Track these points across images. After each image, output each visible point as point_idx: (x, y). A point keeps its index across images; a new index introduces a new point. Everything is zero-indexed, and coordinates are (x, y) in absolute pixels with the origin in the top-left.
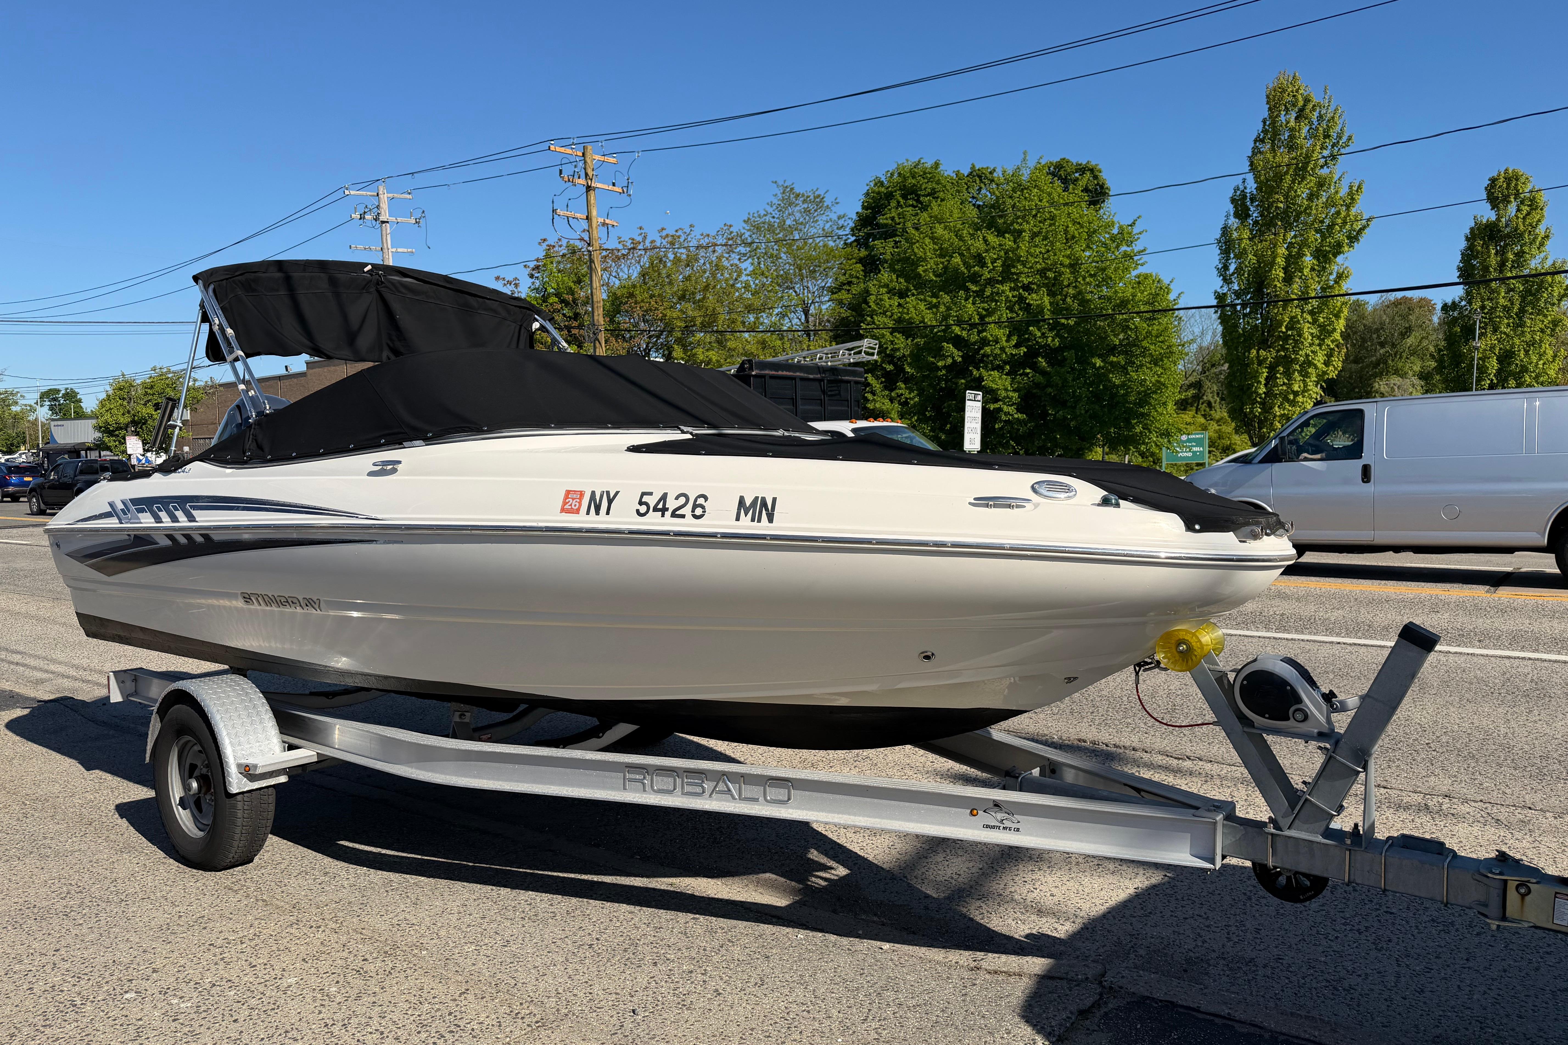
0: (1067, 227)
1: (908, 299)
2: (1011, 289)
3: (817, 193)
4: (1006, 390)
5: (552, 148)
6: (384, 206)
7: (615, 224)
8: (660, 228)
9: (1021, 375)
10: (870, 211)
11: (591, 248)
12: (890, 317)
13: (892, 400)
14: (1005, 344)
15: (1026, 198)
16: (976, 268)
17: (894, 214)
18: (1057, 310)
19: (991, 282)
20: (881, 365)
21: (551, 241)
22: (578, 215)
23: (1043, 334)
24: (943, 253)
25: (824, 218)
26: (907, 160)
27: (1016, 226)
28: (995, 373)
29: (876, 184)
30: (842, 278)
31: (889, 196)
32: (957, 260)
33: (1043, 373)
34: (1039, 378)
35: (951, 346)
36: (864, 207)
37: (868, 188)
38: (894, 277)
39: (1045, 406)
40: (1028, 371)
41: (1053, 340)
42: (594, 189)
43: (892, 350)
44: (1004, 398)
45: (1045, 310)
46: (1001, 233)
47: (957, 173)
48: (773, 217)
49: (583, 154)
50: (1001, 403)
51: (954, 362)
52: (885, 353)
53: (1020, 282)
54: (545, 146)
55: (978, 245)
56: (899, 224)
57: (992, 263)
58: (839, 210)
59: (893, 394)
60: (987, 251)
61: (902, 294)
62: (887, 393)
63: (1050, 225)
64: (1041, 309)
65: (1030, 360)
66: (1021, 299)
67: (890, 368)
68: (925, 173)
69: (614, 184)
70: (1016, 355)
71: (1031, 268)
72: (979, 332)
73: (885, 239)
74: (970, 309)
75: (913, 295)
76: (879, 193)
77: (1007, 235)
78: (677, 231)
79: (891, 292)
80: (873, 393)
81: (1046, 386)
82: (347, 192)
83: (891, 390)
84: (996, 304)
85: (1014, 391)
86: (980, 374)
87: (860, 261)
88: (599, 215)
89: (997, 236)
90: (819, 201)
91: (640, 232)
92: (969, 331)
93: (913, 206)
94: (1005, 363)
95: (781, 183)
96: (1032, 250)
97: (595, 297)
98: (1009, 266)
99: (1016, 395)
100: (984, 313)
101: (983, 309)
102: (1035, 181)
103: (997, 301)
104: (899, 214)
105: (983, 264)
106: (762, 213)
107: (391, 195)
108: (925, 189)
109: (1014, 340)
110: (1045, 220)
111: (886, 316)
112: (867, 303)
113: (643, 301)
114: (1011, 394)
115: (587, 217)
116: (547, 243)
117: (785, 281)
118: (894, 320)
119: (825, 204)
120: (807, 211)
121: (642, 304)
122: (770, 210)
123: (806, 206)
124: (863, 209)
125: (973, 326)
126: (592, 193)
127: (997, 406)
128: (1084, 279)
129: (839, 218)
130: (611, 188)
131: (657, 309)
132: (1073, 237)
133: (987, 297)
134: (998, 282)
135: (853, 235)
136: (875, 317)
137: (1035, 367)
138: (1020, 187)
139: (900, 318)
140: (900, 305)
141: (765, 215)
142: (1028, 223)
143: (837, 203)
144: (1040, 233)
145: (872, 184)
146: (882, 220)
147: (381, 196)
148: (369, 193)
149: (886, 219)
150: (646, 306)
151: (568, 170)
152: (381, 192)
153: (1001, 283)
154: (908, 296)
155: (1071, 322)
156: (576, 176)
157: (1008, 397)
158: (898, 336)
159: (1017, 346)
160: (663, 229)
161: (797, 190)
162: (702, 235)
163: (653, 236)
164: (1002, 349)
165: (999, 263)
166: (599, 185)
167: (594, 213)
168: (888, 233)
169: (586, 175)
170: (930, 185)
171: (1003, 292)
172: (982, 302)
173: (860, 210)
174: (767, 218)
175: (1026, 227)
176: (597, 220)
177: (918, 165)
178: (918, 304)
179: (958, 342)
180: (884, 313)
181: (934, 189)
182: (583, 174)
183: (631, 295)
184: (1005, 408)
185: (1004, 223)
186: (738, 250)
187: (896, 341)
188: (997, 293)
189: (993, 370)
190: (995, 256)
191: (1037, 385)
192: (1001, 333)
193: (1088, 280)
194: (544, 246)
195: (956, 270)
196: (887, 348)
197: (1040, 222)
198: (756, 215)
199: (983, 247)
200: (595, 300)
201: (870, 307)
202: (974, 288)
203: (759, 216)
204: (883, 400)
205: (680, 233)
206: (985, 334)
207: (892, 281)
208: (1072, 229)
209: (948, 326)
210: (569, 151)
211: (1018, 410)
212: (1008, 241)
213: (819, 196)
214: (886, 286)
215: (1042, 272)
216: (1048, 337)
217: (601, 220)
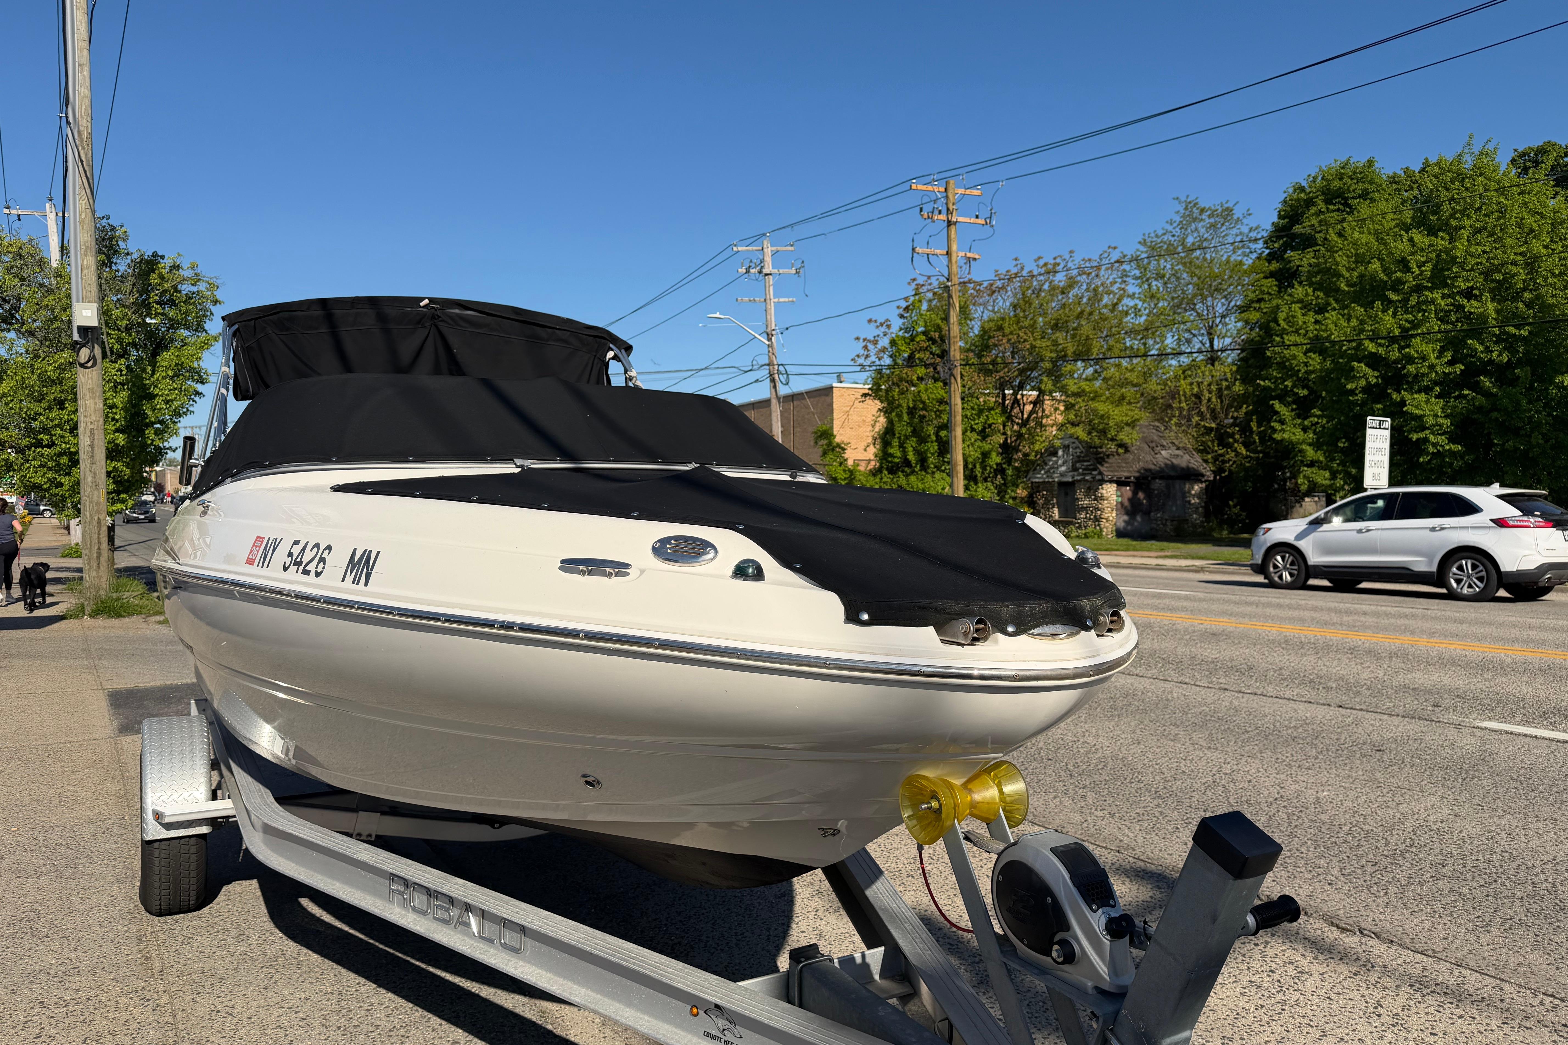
0: (1523, 219)
1: (1327, 315)
2: (1444, 297)
3: (1226, 206)
4: (1436, 416)
5: (914, 187)
6: (768, 259)
7: (977, 257)
8: (1036, 257)
9: (1456, 398)
10: (1286, 220)
11: (949, 284)
12: (1305, 335)
13: (1305, 430)
14: (1435, 361)
15: (1467, 189)
16: (1399, 274)
17: (1314, 221)
18: (1505, 318)
19: (1418, 289)
20: (1292, 390)
21: (921, 280)
22: (938, 251)
23: (1487, 348)
24: (1360, 260)
25: (1234, 231)
26: (1336, 161)
27: (1454, 223)
28: (1422, 397)
29: (1295, 190)
30: (1252, 296)
31: (1309, 203)
32: (1376, 266)
33: (1487, 394)
34: (1481, 400)
35: (1362, 365)
36: (1280, 217)
37: (1285, 195)
38: (1310, 291)
39: (1489, 434)
40: (1466, 392)
41: (1500, 355)
42: (955, 223)
43: (1306, 372)
44: (1433, 425)
45: (1490, 319)
46: (1432, 232)
47: (1406, 170)
48: (1173, 236)
49: (946, 190)
50: (1427, 432)
51: (1368, 383)
52: (1298, 376)
53: (1456, 287)
54: (906, 186)
55: (1401, 247)
56: (1320, 232)
57: (1419, 267)
58: (1252, 222)
59: (1306, 423)
60: (1413, 254)
61: (1321, 310)
62: (1299, 421)
63: (1499, 218)
64: (1483, 318)
65: (1469, 378)
66: (1460, 308)
67: (1303, 392)
68: (1355, 173)
69: (977, 217)
70: (1450, 373)
71: (1472, 270)
72: (1401, 348)
73: (1304, 249)
74: (1389, 322)
75: (1334, 309)
76: (1298, 200)
77: (1441, 234)
78: (1055, 259)
79: (1306, 307)
80: (1282, 422)
81: (1491, 411)
82: (735, 249)
83: (1305, 419)
84: (1423, 315)
85: (1446, 417)
86: (1403, 397)
87: (1272, 275)
88: (959, 250)
89: (1428, 235)
90: (1227, 213)
91: (1015, 263)
92: (1387, 347)
93: (1338, 210)
94: (1436, 383)
95: (1183, 199)
96: (1472, 249)
97: (952, 332)
98: (1443, 270)
99: (1447, 422)
100: (1408, 325)
101: (1406, 321)
102: (1479, 168)
103: (1425, 311)
104: (1320, 221)
105: (1407, 269)
106: (1160, 232)
107: (774, 249)
108: (1354, 191)
109: (1448, 355)
110: (1492, 213)
111: (1299, 335)
112: (1276, 321)
113: (1011, 333)
114: (1441, 421)
115: (947, 252)
116: (915, 282)
117: (1182, 304)
118: (1310, 338)
119: (1235, 217)
120: (1213, 226)
121: (1010, 337)
122: (1170, 228)
123: (1212, 220)
124: (1279, 218)
125: (1393, 340)
126: (953, 228)
127: (1421, 435)
128: (1546, 280)
129: (1251, 230)
130: (973, 220)
131: (1025, 340)
132: (1532, 231)
133: (1412, 307)
134: (1427, 288)
135: (1267, 248)
136: (1285, 336)
137: (1476, 387)
138: (1461, 177)
139: (1317, 336)
140: (1317, 322)
141: (1164, 234)
142: (1468, 216)
143: (1250, 215)
144: (1485, 228)
145: (1291, 190)
146: (1297, 229)
147: (765, 250)
148: (755, 248)
149: (1304, 227)
150: (1014, 338)
151: (927, 208)
152: (765, 246)
153: (1431, 290)
154: (1328, 311)
155: (1524, 333)
156: (936, 212)
157: (1437, 424)
158: (1313, 356)
159: (1451, 363)
160: (1039, 258)
161: (1202, 205)
162: (1083, 260)
163: (1030, 266)
164: (1432, 367)
165: (1428, 267)
166: (960, 219)
167: (954, 247)
168: (1307, 242)
169: (948, 209)
170: (1361, 186)
171: (1433, 301)
172: (1406, 312)
173: (1276, 219)
174: (1165, 238)
175: (1467, 222)
176: (958, 254)
177: (1346, 164)
178: (1338, 319)
179: (1374, 361)
180: (1297, 332)
181: (1366, 190)
182: (944, 211)
183: (1000, 328)
184: (1432, 437)
185: (1438, 220)
186: (1133, 273)
187: (1311, 362)
188: (1425, 302)
189: (1419, 392)
190: (1423, 259)
191: (1480, 409)
192: (1429, 349)
193: (1550, 280)
194: (913, 285)
195: (1373, 278)
196: (1299, 371)
197: (1485, 215)
198: (1153, 235)
199: (1408, 248)
200: (952, 335)
201: (1279, 325)
202: (1394, 297)
203: (1157, 236)
204: (1293, 430)
205: (1058, 260)
206: (1407, 350)
207: (1307, 295)
208: (1529, 221)
209: (1360, 344)
210: (930, 188)
211: (1451, 440)
212: (1441, 242)
213: (1227, 209)
214: (1300, 301)
215: (1487, 275)
216: (1492, 352)
217: (962, 254)
